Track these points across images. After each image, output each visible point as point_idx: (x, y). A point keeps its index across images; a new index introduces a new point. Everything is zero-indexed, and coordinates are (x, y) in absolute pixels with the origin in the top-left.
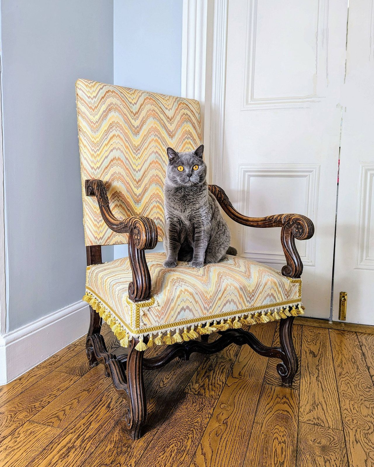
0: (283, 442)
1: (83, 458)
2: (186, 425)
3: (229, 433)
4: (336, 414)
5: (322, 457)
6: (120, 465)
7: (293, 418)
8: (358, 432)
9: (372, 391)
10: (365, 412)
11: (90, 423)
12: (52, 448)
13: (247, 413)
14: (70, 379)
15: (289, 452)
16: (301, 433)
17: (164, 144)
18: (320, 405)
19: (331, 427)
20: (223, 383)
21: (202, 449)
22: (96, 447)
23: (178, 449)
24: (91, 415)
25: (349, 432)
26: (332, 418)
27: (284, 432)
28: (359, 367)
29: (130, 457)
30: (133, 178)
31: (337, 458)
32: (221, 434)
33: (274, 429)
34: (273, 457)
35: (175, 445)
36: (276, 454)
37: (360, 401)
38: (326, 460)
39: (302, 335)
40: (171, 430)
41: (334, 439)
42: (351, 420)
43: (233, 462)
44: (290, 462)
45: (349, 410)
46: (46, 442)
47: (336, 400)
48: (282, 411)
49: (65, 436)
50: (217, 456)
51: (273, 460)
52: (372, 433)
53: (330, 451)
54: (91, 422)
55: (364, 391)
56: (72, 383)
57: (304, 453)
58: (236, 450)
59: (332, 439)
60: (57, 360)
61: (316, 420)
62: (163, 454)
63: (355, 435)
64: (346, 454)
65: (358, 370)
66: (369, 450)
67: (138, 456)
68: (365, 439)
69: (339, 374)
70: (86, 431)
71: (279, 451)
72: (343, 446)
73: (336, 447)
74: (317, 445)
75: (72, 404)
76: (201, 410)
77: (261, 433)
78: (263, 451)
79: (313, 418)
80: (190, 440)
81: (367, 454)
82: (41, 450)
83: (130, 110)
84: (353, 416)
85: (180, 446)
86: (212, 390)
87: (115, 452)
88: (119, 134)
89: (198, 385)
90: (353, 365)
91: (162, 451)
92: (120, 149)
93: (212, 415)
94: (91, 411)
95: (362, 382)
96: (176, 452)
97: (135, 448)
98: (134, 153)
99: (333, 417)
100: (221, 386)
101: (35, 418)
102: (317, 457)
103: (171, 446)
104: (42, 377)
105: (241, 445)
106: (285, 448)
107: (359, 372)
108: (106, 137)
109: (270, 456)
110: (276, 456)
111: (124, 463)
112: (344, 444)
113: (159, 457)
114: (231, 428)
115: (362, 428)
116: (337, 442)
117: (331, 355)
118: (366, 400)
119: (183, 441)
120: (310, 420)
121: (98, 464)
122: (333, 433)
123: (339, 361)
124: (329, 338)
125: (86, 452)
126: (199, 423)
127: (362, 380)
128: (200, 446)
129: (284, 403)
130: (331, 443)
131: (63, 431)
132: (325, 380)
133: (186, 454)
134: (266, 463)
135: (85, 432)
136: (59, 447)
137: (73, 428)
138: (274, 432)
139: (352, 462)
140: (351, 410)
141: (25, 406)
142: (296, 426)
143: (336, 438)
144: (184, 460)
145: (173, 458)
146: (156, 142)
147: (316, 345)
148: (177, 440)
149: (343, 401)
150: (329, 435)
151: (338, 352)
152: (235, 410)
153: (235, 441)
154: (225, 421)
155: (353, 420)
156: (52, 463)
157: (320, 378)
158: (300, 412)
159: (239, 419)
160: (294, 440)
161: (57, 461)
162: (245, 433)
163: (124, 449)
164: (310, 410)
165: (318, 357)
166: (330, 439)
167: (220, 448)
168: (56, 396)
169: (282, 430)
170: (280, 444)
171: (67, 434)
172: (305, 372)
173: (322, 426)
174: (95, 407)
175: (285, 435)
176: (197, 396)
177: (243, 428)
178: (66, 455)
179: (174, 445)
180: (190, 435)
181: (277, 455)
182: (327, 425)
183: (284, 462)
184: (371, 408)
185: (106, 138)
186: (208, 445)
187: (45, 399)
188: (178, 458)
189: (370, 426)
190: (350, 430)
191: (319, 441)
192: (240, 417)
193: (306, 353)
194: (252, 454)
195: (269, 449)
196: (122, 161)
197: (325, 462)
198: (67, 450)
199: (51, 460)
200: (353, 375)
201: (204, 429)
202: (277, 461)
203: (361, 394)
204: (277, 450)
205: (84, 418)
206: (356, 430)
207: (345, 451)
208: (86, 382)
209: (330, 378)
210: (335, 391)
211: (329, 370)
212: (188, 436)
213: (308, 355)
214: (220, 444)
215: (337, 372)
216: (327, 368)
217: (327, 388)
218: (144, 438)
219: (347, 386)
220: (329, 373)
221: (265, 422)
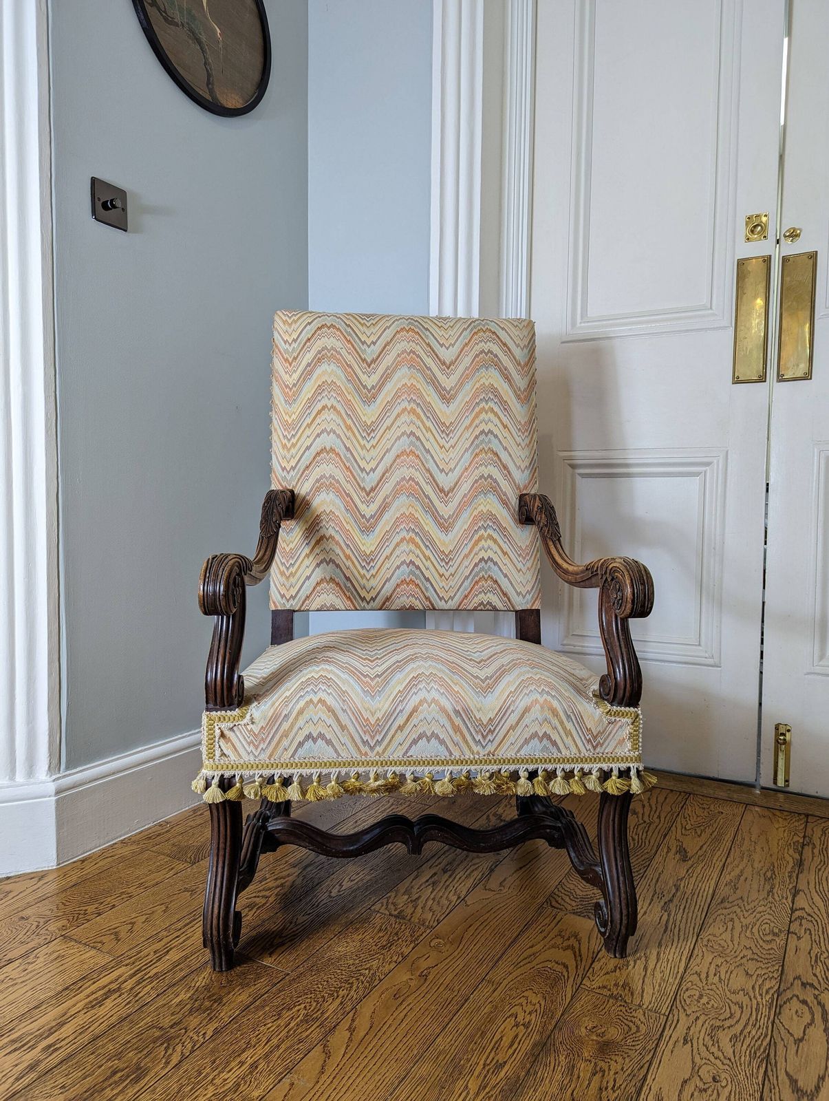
0: (523, 1025)
1: (124, 1012)
2: (344, 972)
3: (422, 995)
4: (671, 980)
5: (593, 1064)
6: (186, 1032)
7: (571, 979)
8: (700, 1022)
9: (778, 941)
10: (738, 981)
11: (168, 951)
12: (80, 987)
13: (478, 961)
14: (170, 868)
15: (526, 1046)
16: (571, 1011)
17: (428, 417)
18: (643, 959)
19: (645, 1007)
20: (459, 898)
21: (353, 1020)
22: (158, 995)
23: (307, 1015)
24: (177, 937)
25: (678, 1021)
26: (657, 987)
27: (538, 1005)
28: (775, 891)
29: (211, 1019)
30: (359, 486)
31: (622, 1069)
32: (406, 995)
33: (518, 998)
34: (488, 1051)
35: (305, 1007)
36: (497, 1046)
37: (739, 958)
38: (598, 1069)
39: (678, 814)
40: (312, 978)
41: (638, 1030)
42: (696, 997)
43: (402, 1051)
44: (517, 1065)
45: (703, 976)
46: (76, 976)
47: (685, 953)
48: (554, 963)
49: (113, 969)
50: (376, 1035)
51: (485, 1056)
52: (729, 1027)
53: (617, 1053)
54: (171, 949)
55: (759, 940)
56: (171, 875)
57: (557, 1052)
58: (419, 1029)
59: (634, 1029)
60: (163, 831)
61: (619, 988)
62: (275, 1021)
63: (689, 1028)
64: (648, 1064)
65: (768, 896)
66: (704, 1061)
67: (226, 1019)
68: (707, 1038)
69: (720, 900)
70: (154, 963)
71: (506, 1041)
72: (651, 1046)
73: (634, 1046)
74: (595, 1038)
75: (153, 912)
76: (388, 946)
77: (488, 1001)
78: (472, 1037)
79: (615, 985)
80: (338, 1001)
81: (697, 1068)
82: (60, 988)
83: (360, 356)
84: (706, 988)
85: (313, 1011)
86: (430, 909)
87: (189, 1006)
88: (335, 404)
89: (406, 897)
90: (762, 883)
91: (275, 1015)
92: (334, 432)
93: (404, 958)
94: (180, 929)
95: (764, 922)
96: (301, 1021)
97: (227, 1004)
98: (363, 438)
99: (660, 986)
100: (453, 904)
101: (75, 932)
102: (581, 1061)
103: (297, 1008)
104: (123, 859)
105: (434, 1021)
106: (523, 1036)
107: (770, 899)
108: (308, 411)
109: (484, 1048)
110: (495, 1049)
111: (195, 1029)
112: (656, 1042)
113: (265, 1025)
114: (429, 987)
115: (713, 1014)
116: (641, 1037)
117: (724, 860)
118: (752, 959)
119: (324, 1001)
120: (604, 987)
121: (148, 1025)
122: (643, 1019)
123: (737, 871)
124: (738, 823)
125: (137, 1001)
126: (372, 972)
127: (767, 916)
128: (351, 1014)
129: (567, 949)
130: (626, 1038)
131: (115, 959)
132: (681, 911)
133: (318, 1027)
134: (468, 1060)
135: (150, 966)
136: (93, 988)
137: (135, 956)
138: (516, 1003)
139: (654, 1080)
140: (707, 977)
141: (69, 909)
142: (569, 996)
143: (643, 1028)
144: (307, 1037)
145: (290, 1030)
146: (412, 414)
147: (699, 836)
148: (313, 997)
149: (700, 955)
150: (631, 1021)
151: (743, 854)
152: (456, 953)
153: (427, 1013)
154: (426, 971)
155: (701, 996)
156: (69, 1015)
157: (672, 906)
158: (591, 969)
159: (457, 971)
160: (551, 1023)
161: (80, 1011)
162: (456, 998)
163: (207, 1003)
164: (616, 967)
165: (690, 862)
166: (630, 1029)
167: (390, 1022)
168: (130, 896)
169: (534, 1001)
170: (515, 1028)
171: (119, 964)
172: (645, 890)
173: (625, 1002)
174: (190, 923)
175: (536, 1011)
176: (393, 919)
177: (456, 988)
178: (99, 1002)
179: (303, 1006)
180: (343, 990)
181: (497, 1048)
182: (637, 1001)
183: (505, 1063)
184: (754, 977)
185: (309, 414)
186: (368, 1014)
187: (109, 899)
188: (299, 1031)
189: (733, 1012)
190: (682, 1016)
191: (603, 1030)
192: (461, 967)
193: (668, 852)
194: (449, 1040)
195: (489, 1035)
196: (338, 455)
197: (594, 1074)
198: (105, 994)
199: (69, 1009)
200: (752, 905)
201: (375, 983)
202: (493, 1059)
203: (748, 943)
204: (504, 1039)
205: (160, 941)
206: (697, 1018)
207: (648, 1058)
208: (196, 876)
209: (695, 906)
210: (693, 934)
211: (703, 889)
212: (337, 992)
213: (671, 854)
214: (392, 1015)
215: (718, 896)
216: (700, 885)
217: (677, 927)
218: (253, 988)
219: (725, 927)
220: (698, 897)
221: (506, 982)
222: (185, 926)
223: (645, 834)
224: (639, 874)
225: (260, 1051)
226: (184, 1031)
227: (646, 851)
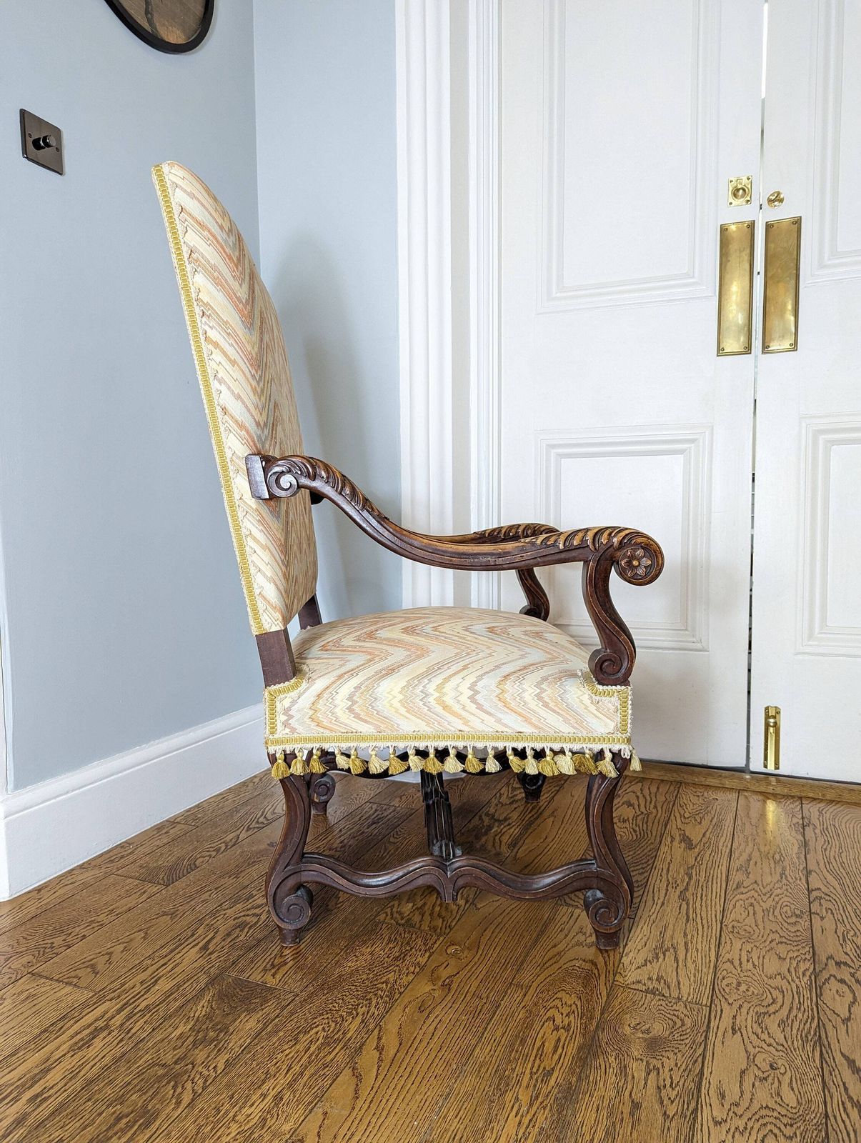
0: (563, 1028)
1: (118, 1051)
2: (359, 988)
3: (449, 1005)
4: (704, 970)
5: (645, 1063)
6: (193, 1067)
7: (603, 977)
8: (744, 1010)
9: (803, 923)
10: (772, 966)
11: (156, 981)
12: (61, 1028)
13: (501, 965)
14: (143, 891)
15: (572, 1049)
16: (610, 1009)
18: (672, 950)
19: (684, 999)
20: (467, 902)
21: (379, 1039)
22: (154, 1030)
23: (326, 1037)
24: (163, 965)
25: (722, 1010)
26: (692, 978)
27: (574, 1006)
28: (787, 873)
29: (219, 1050)
31: (676, 1065)
32: (432, 1007)
33: (552, 1000)
34: (532, 1058)
35: (324, 1029)
36: (540, 1052)
37: (768, 942)
38: (651, 1067)
39: (674, 803)
40: (324, 997)
41: (683, 1024)
42: (734, 985)
43: (439, 1067)
44: (566, 1070)
45: (737, 963)
46: (54, 1016)
47: (713, 941)
48: (581, 962)
49: (97, 1005)
50: (407, 1052)
51: (530, 1065)
52: (774, 1013)
53: (667, 1049)
54: (159, 978)
55: (783, 923)
56: (143, 900)
57: (604, 1052)
58: (453, 1041)
59: (679, 1023)
60: (126, 853)
61: (654, 982)
62: (292, 1047)
63: (735, 1017)
64: (701, 1057)
65: (782, 878)
66: (757, 1049)
67: (237, 1050)
68: (755, 1026)
69: (735, 886)
70: (143, 995)
71: (549, 1046)
72: (700, 1039)
73: (683, 1040)
74: (641, 1035)
75: (131, 940)
76: (402, 956)
77: (521, 1006)
78: (512, 1045)
79: (649, 979)
80: (359, 1019)
81: (752, 1057)
82: (37, 1031)
84: (742, 975)
85: (333, 1032)
86: (439, 916)
87: (191, 1039)
89: (411, 905)
90: (772, 866)
91: (291, 1040)
93: (422, 968)
94: (166, 956)
95: (784, 904)
96: (322, 1044)
97: (235, 1032)
99: (695, 977)
100: (462, 908)
101: (44, 968)
102: (632, 1061)
103: (315, 1030)
104: (85, 886)
105: (468, 1031)
106: (565, 1040)
107: (784, 881)
109: (527, 1056)
110: (539, 1056)
111: (203, 1063)
112: (704, 1034)
113: (282, 1052)
114: (455, 996)
115: (755, 1002)
116: (688, 1031)
117: (729, 846)
118: (781, 943)
119: (343, 1020)
120: (639, 982)
121: (148, 1063)
122: (685, 1012)
123: (745, 856)
124: (735, 809)
125: (131, 1037)
126: (389, 985)
127: (786, 899)
128: (376, 1032)
129: (591, 946)
130: (672, 1032)
131: (95, 994)
132: (699, 899)
133: (342, 1048)
134: (513, 1070)
135: (139, 999)
136: (76, 1027)
137: (119, 989)
138: (551, 1005)
139: (711, 1073)
140: (741, 964)
141: (32, 943)
142: (604, 993)
143: (688, 1022)
144: (332, 1060)
145: (311, 1055)
147: (700, 823)
148: (330, 1017)
149: (729, 942)
150: (674, 1015)
151: (747, 838)
152: (476, 959)
153: (458, 1024)
154: (448, 980)
155: (739, 984)
156: (52, 1060)
157: (689, 895)
158: (621, 965)
159: (481, 977)
160: (591, 1023)
161: (64, 1055)
162: (486, 1006)
163: (212, 1034)
164: (646, 961)
165: (697, 850)
166: (675, 1023)
167: (420, 1037)
168: (101, 925)
169: (569, 1003)
170: (555, 1032)
171: (101, 1000)
172: (658, 881)
173: (663, 996)
174: (176, 948)
175: (573, 1012)
176: (401, 929)
177: (484, 995)
178: (87, 1043)
179: (320, 1027)
180: (362, 1007)
181: (541, 1055)
182: (675, 994)
183: (553, 1069)
184: (788, 960)
186: (395, 1031)
187: (78, 929)
188: (322, 1055)
189: (775, 997)
190: (725, 1006)
191: (647, 1026)
192: (484, 972)
193: (672, 842)
194: (488, 1050)
195: (529, 1041)
197: (648, 1073)
198: (91, 1033)
199: (52, 1053)
200: (768, 888)
201: (396, 997)
202: (539, 1066)
203: (775, 927)
204: (546, 1044)
205: (145, 971)
206: (740, 1007)
207: (700, 1051)
208: (173, 898)
209: (712, 894)
210: (716, 921)
211: (715, 877)
212: (356, 1009)
213: (676, 843)
214: (421, 1029)
215: (732, 882)
216: (712, 872)
217: (699, 915)
218: (261, 1013)
219: (747, 912)
220: (712, 883)
221: (535, 984)
222: (172, 951)
223: (645, 826)
224: (648, 865)
225: (282, 1081)
226: (190, 1066)
227: (650, 842)
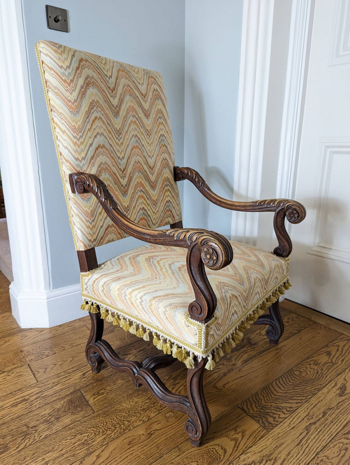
1: (21, 413)
2: (117, 420)
3: (142, 446)
7: (223, 462)
11: (57, 384)
12: (16, 394)
21: (102, 451)
22: (39, 408)
23: (86, 440)
29: (49, 428)
32: (135, 444)
40: (102, 419)
46: (18, 388)
48: (220, 448)
49: (33, 388)
62: (71, 439)
67: (54, 431)
70: (48, 390)
75: (66, 360)
76: (147, 409)
77: (171, 462)
80: (104, 437)
82: (9, 392)
85: (90, 439)
87: (45, 418)
91: (73, 436)
93: (149, 420)
94: (70, 373)
96: (82, 443)
97: (60, 422)
101: (33, 364)
103: (85, 435)
104: (74, 329)
111: (40, 432)
114: (149, 442)
119: (98, 434)
121: (24, 424)
125: (30, 408)
126: (129, 424)
128: (104, 447)
129: (233, 440)
131: (36, 383)
132: (317, 432)
133: (86, 449)
135: (46, 391)
136: (20, 396)
137: (44, 383)
141: (39, 351)
144: (78, 454)
145: (74, 447)
148: (95, 430)
152: (175, 424)
153: (138, 459)
154: (153, 432)
157: (313, 427)
158: (238, 459)
159: (168, 436)
161: (7, 407)
162: (157, 454)
163: (53, 419)
165: (343, 398)
167: (117, 458)
168: (64, 350)
171: (36, 386)
172: (303, 412)
174: (75, 370)
177: (161, 448)
178: (17, 404)
179: (88, 434)
180: (110, 431)
186: (111, 450)
187: (56, 349)
188: (77, 449)
192: (171, 434)
193: (334, 387)
198: (21, 400)
199: (5, 404)
201: (126, 431)
205: (58, 377)
209: (328, 432)
210: (315, 452)
211: (340, 420)
212: (107, 431)
213: (334, 389)
214: (121, 454)
215: (347, 428)
216: (340, 417)
217: (307, 444)
218: (76, 416)
219: (339, 453)
220: (334, 425)
221: (188, 452)
222: (73, 372)
223: (327, 371)
224: (306, 399)
225: (54, 455)
226: (35, 431)
227: (320, 383)
